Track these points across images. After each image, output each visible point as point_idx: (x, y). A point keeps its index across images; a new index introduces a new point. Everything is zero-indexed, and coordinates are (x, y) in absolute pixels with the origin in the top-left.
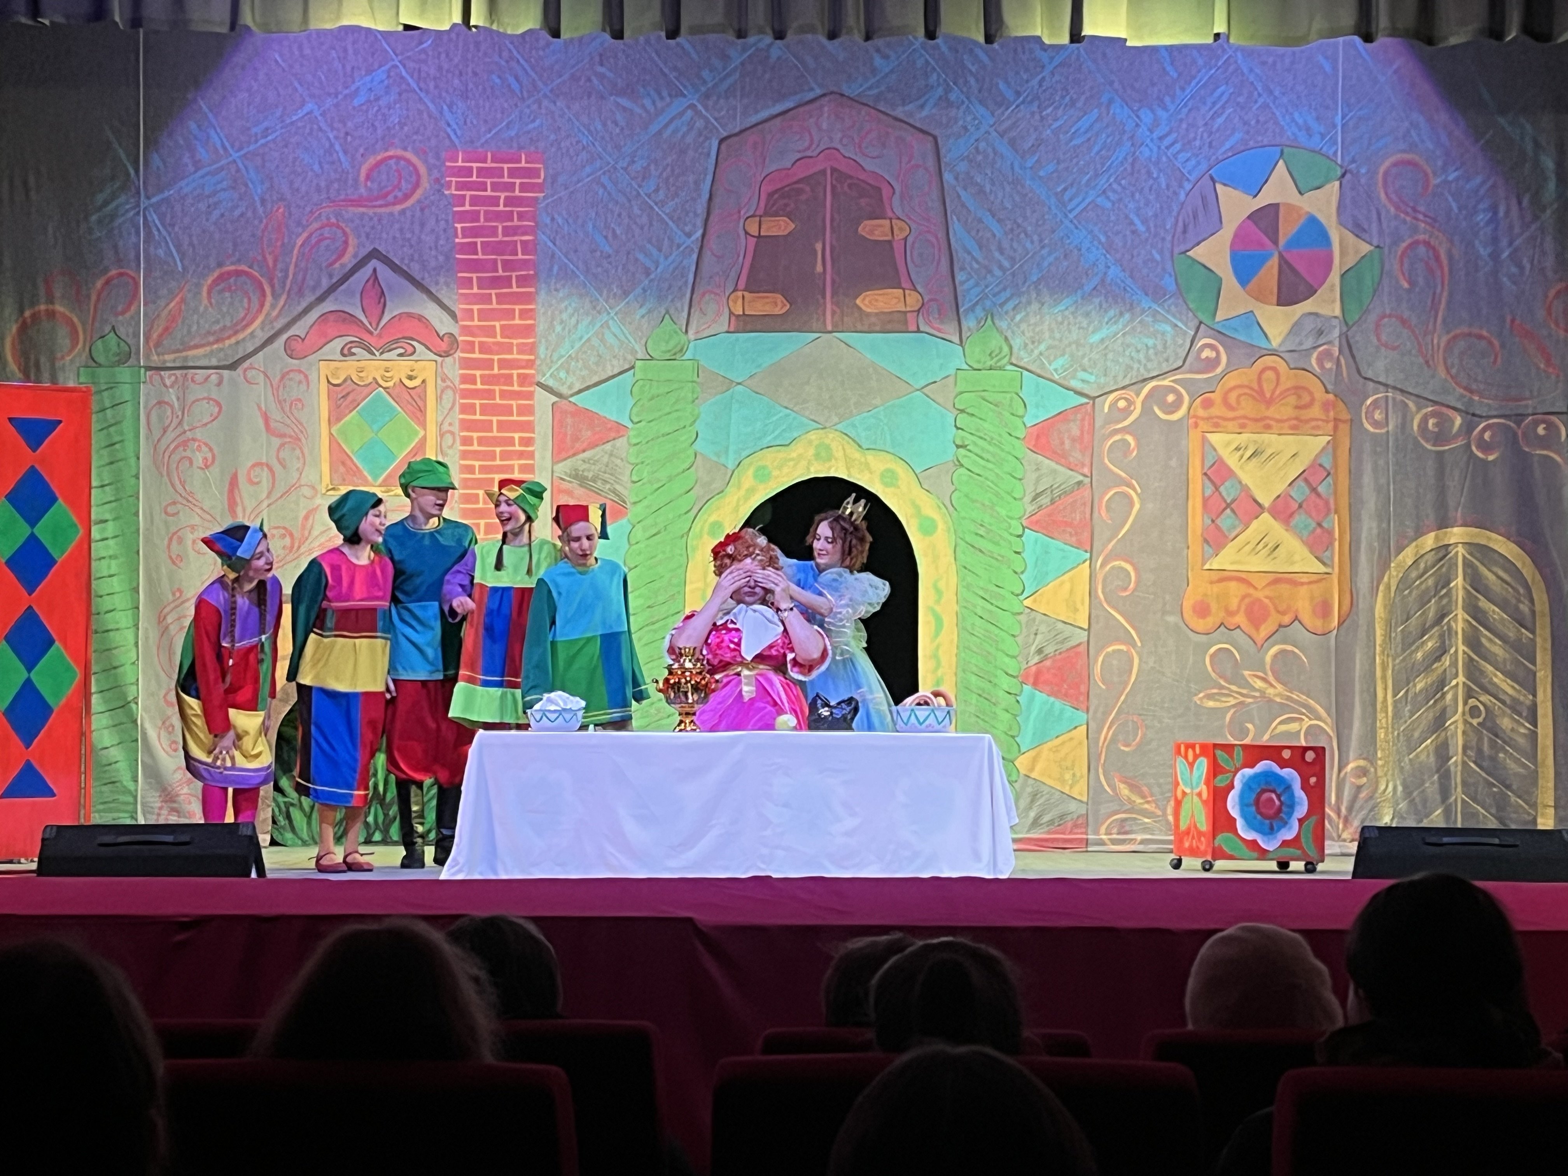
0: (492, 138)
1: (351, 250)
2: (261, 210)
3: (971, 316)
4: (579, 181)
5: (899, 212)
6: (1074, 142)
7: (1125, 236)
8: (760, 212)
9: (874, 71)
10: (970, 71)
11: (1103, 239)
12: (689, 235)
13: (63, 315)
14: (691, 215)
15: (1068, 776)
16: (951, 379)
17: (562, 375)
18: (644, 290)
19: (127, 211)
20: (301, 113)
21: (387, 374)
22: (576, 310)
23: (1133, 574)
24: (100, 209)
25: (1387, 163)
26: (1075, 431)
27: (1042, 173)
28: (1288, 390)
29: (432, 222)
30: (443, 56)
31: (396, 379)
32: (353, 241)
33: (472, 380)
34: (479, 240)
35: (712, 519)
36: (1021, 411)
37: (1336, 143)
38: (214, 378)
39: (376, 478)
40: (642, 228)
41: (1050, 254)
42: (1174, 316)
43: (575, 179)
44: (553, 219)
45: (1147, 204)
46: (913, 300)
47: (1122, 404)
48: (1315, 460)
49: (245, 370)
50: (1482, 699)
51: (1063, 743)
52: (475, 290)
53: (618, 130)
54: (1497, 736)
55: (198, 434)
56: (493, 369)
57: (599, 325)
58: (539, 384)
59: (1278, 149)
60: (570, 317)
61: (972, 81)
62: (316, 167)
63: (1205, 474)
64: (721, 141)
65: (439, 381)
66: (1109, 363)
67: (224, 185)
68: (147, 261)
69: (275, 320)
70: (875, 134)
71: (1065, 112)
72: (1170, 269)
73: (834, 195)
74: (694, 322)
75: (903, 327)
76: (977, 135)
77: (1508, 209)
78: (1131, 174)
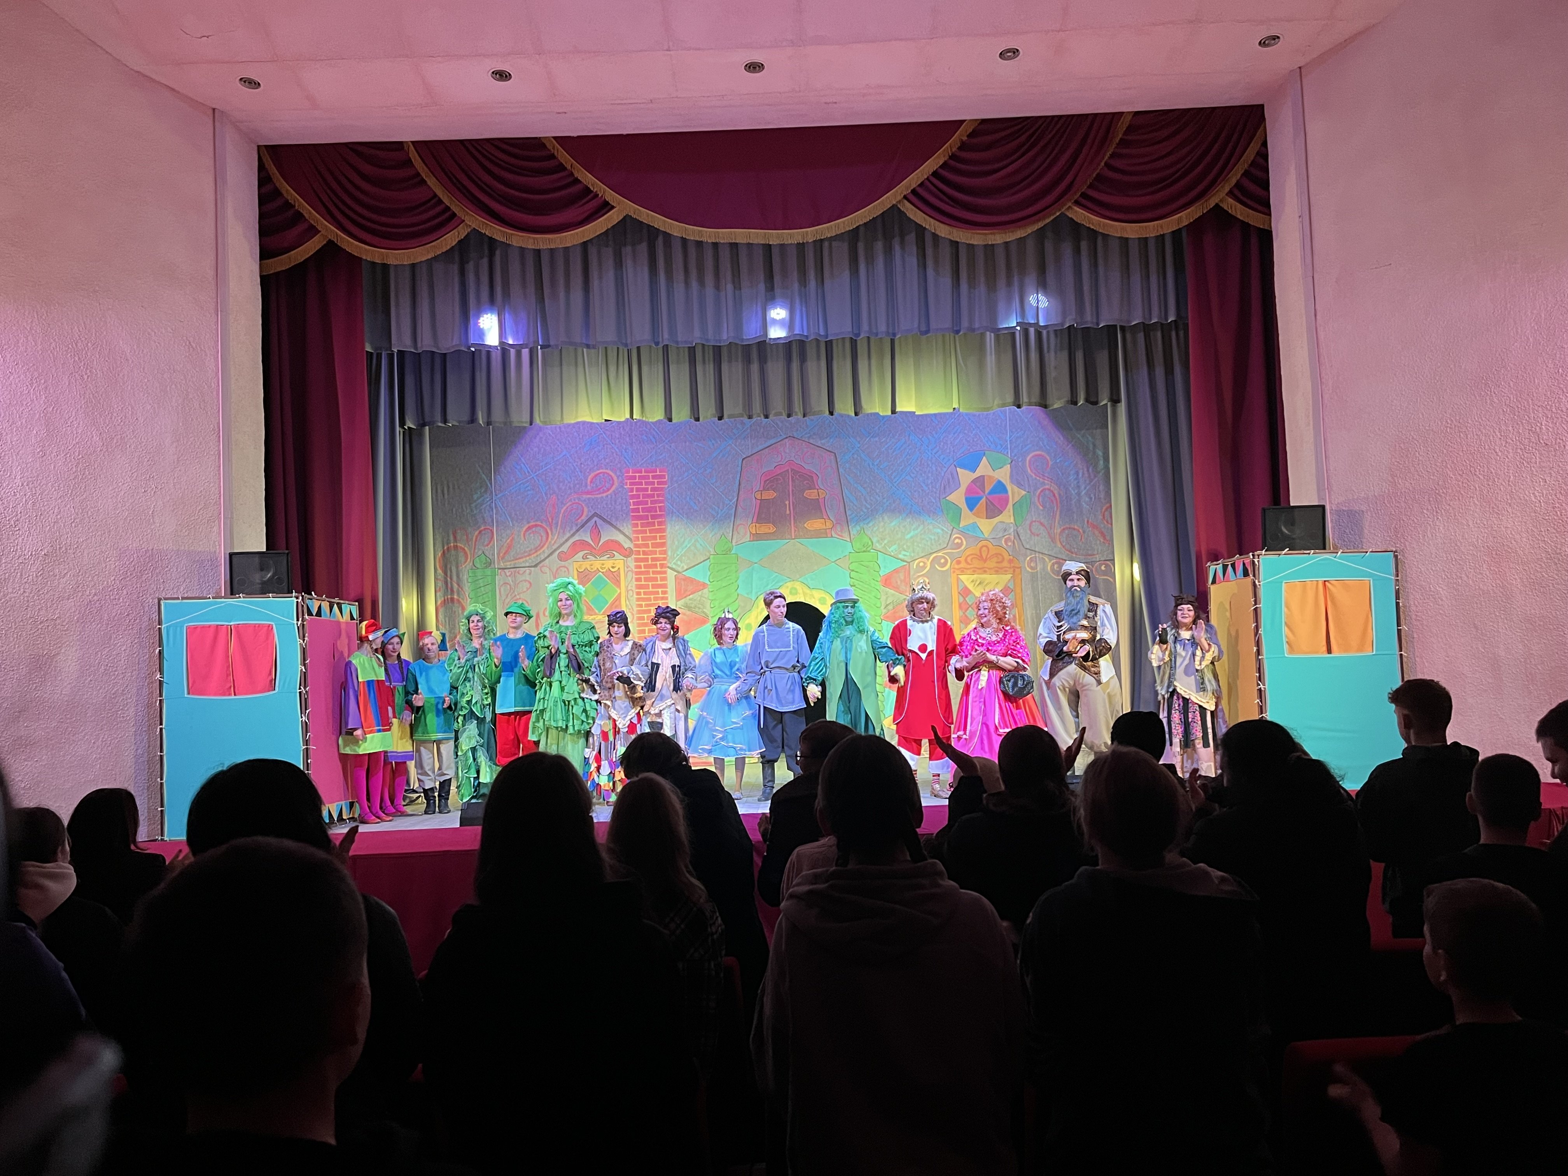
0: (644, 463)
1: (585, 514)
2: (545, 498)
3: (854, 529)
4: (682, 479)
5: (821, 486)
6: (895, 453)
7: (919, 492)
8: (761, 489)
9: (807, 426)
11: (909, 494)
12: (731, 501)
13: (462, 547)
14: (731, 491)
16: (847, 557)
17: (679, 563)
18: (713, 525)
19: (488, 502)
20: (561, 456)
21: (603, 566)
22: (684, 534)
24: (475, 501)
25: (1031, 455)
26: (902, 578)
27: (881, 467)
28: (993, 555)
29: (620, 500)
31: (607, 568)
32: (586, 510)
33: (640, 567)
34: (640, 507)
36: (877, 569)
37: (1007, 448)
38: (528, 572)
39: (600, 612)
40: (711, 498)
41: (887, 501)
42: (942, 525)
43: (680, 478)
44: (672, 496)
45: (928, 478)
46: (829, 525)
47: (921, 564)
48: (1006, 585)
49: (541, 568)
52: (640, 528)
53: (698, 457)
55: (522, 596)
56: (648, 562)
57: (693, 541)
58: (669, 567)
59: (983, 452)
60: (681, 538)
61: (849, 428)
62: (568, 478)
63: (959, 593)
64: (743, 459)
65: (625, 568)
66: (915, 547)
67: (529, 488)
68: (497, 522)
69: (553, 545)
70: (809, 453)
71: (890, 440)
72: (939, 505)
73: (793, 480)
74: (735, 537)
75: (825, 536)
76: (853, 451)
77: (1083, 474)
78: (921, 466)
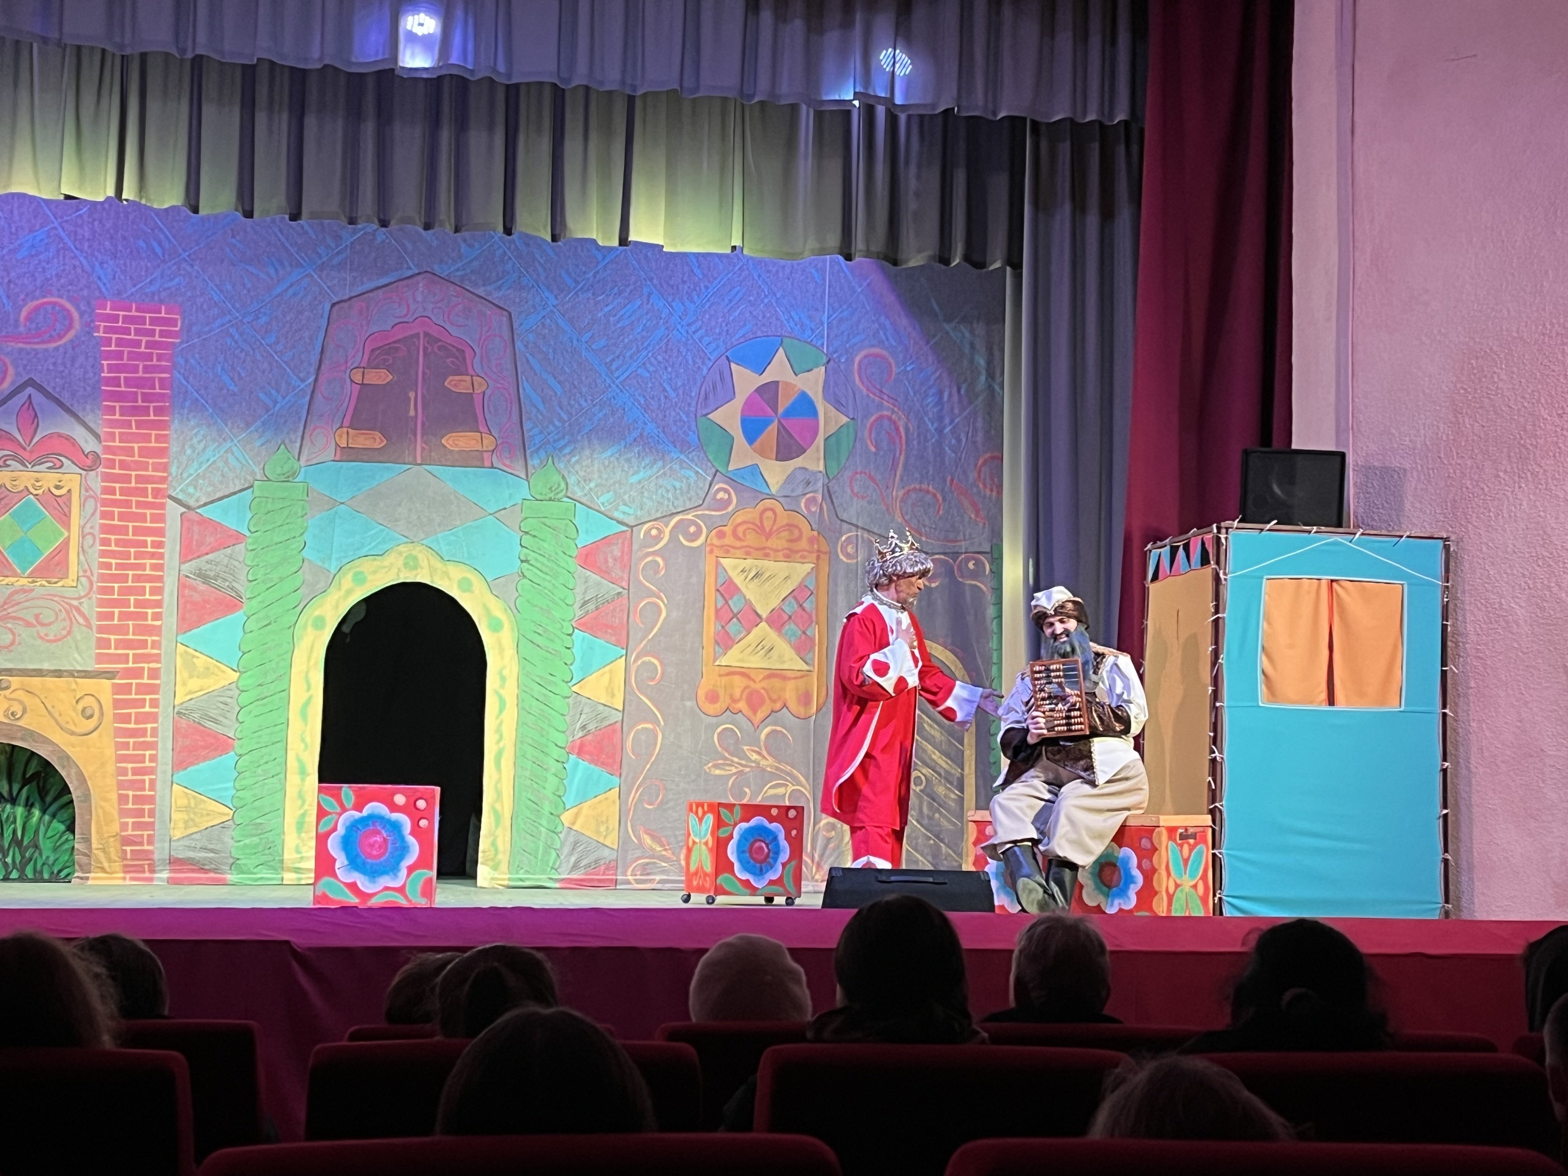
0: (136, 291)
1: (9, 378)
3: (535, 455)
4: (209, 331)
5: (479, 371)
6: (619, 325)
7: (659, 399)
8: (364, 364)
9: (461, 256)
10: (539, 262)
11: (642, 401)
12: (303, 381)
14: (306, 364)
15: (603, 828)
16: (518, 507)
17: (191, 490)
18: (264, 423)
21: (37, 484)
22: (204, 436)
23: (659, 668)
25: (862, 353)
26: (617, 552)
27: (594, 347)
28: (784, 526)
29: (83, 358)
30: (96, 223)
31: (45, 488)
32: (11, 371)
33: (112, 491)
34: (122, 375)
35: (317, 613)
36: (573, 534)
37: (823, 337)
39: (24, 570)
40: (264, 372)
41: (601, 410)
42: (696, 465)
43: (207, 329)
44: (187, 361)
45: (677, 377)
46: (489, 442)
47: (654, 532)
48: (801, 583)
50: (924, 771)
51: (600, 802)
52: (117, 417)
53: (245, 291)
54: (934, 800)
56: (130, 483)
57: (224, 449)
58: (171, 497)
59: (779, 339)
60: (199, 442)
61: (540, 269)
63: (718, 590)
64: (333, 305)
65: (83, 492)
66: (644, 500)
70: (460, 307)
71: (614, 299)
72: (694, 428)
73: (425, 354)
74: (305, 451)
75: (479, 463)
76: (543, 313)
77: (950, 396)
78: (666, 352)
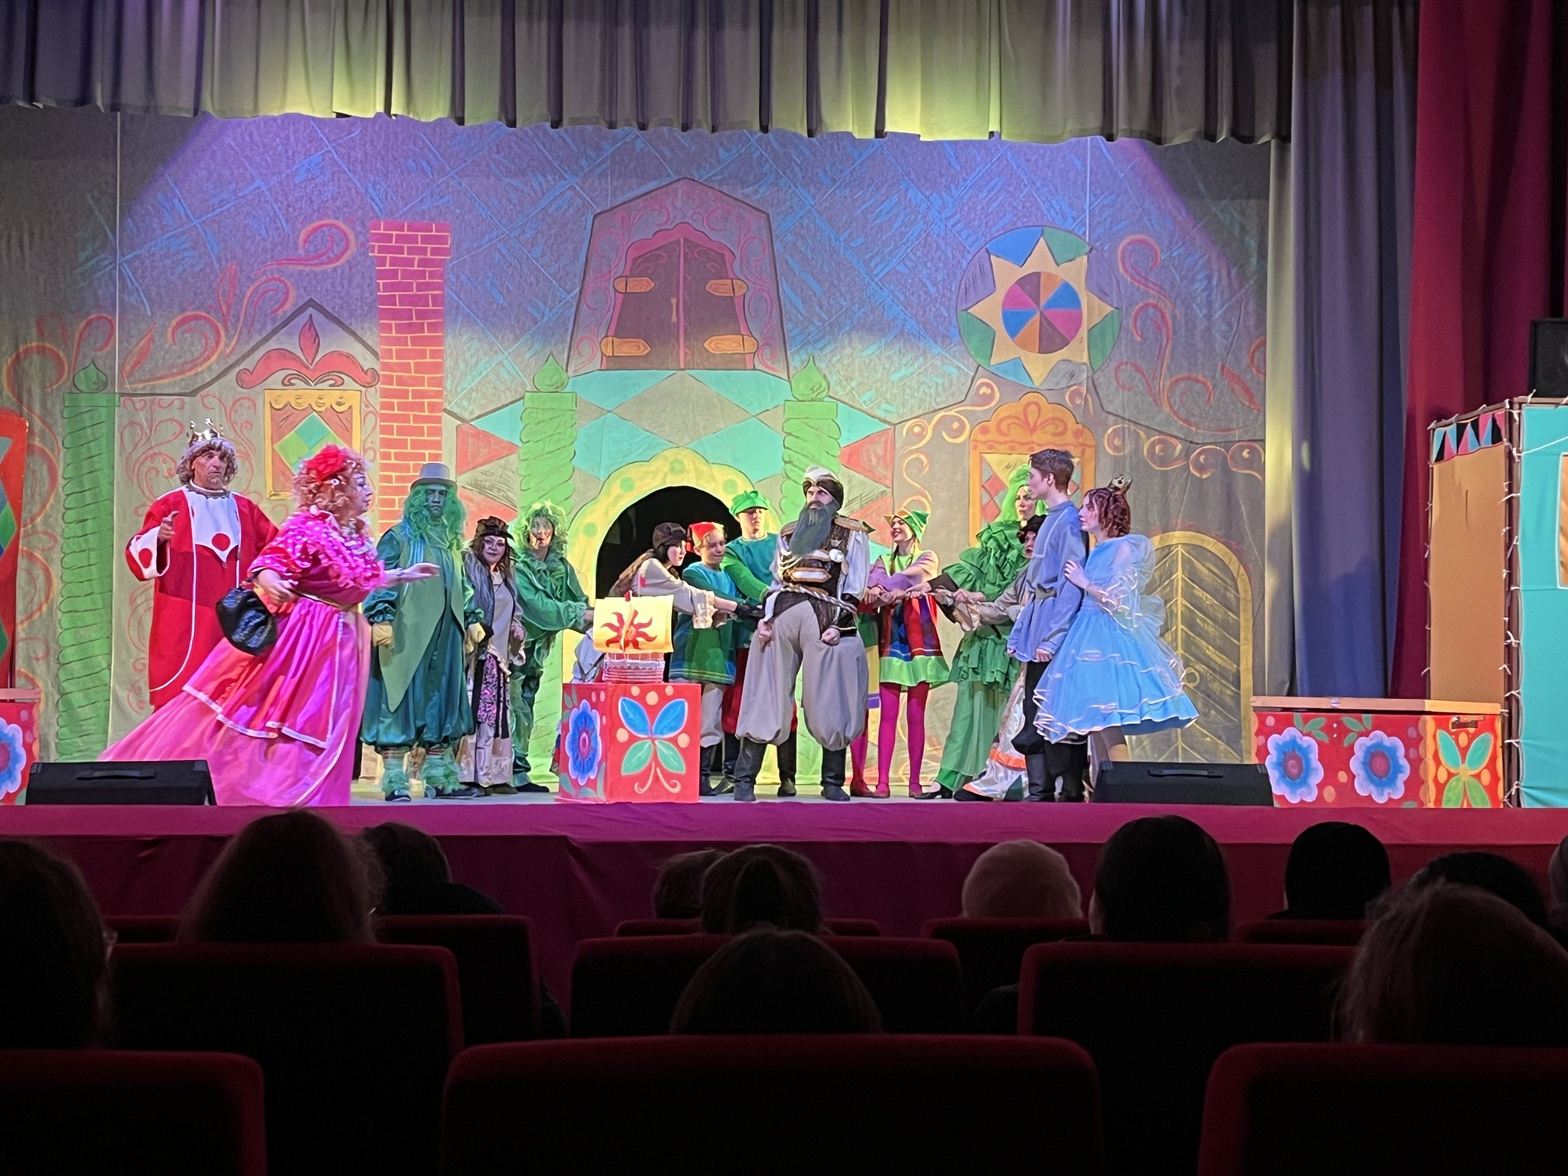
0: (408, 211)
1: (291, 300)
2: (217, 266)
3: (796, 357)
4: (478, 248)
5: (738, 274)
6: (877, 222)
7: (919, 296)
8: (627, 273)
9: (719, 161)
10: (796, 162)
11: (902, 299)
12: (569, 292)
13: (51, 350)
14: (571, 275)
16: (781, 409)
17: (465, 403)
18: (532, 336)
19: (106, 266)
20: (251, 188)
21: (320, 402)
22: (476, 350)
24: (82, 264)
25: (1126, 240)
26: (880, 451)
27: (853, 245)
28: (1047, 420)
29: (359, 278)
30: (368, 145)
31: (328, 405)
32: (293, 294)
33: (391, 406)
34: (397, 294)
35: (587, 521)
36: (836, 434)
37: (1084, 225)
38: (177, 403)
40: (531, 284)
41: (859, 309)
42: (958, 360)
44: (457, 277)
46: (750, 345)
47: (917, 430)
49: (203, 397)
50: (1197, 667)
52: (394, 334)
53: (511, 206)
54: (1209, 696)
55: (163, 449)
56: (408, 398)
57: (494, 364)
58: (445, 410)
59: (1040, 229)
60: (472, 357)
61: (797, 170)
62: (264, 232)
63: (983, 487)
64: (595, 217)
65: (363, 406)
66: (906, 397)
67: (186, 246)
68: (122, 307)
69: (228, 356)
70: (719, 211)
71: (871, 196)
72: (954, 322)
73: (687, 260)
74: (573, 361)
75: (741, 366)
76: (802, 213)
77: (1220, 280)
78: (924, 247)
